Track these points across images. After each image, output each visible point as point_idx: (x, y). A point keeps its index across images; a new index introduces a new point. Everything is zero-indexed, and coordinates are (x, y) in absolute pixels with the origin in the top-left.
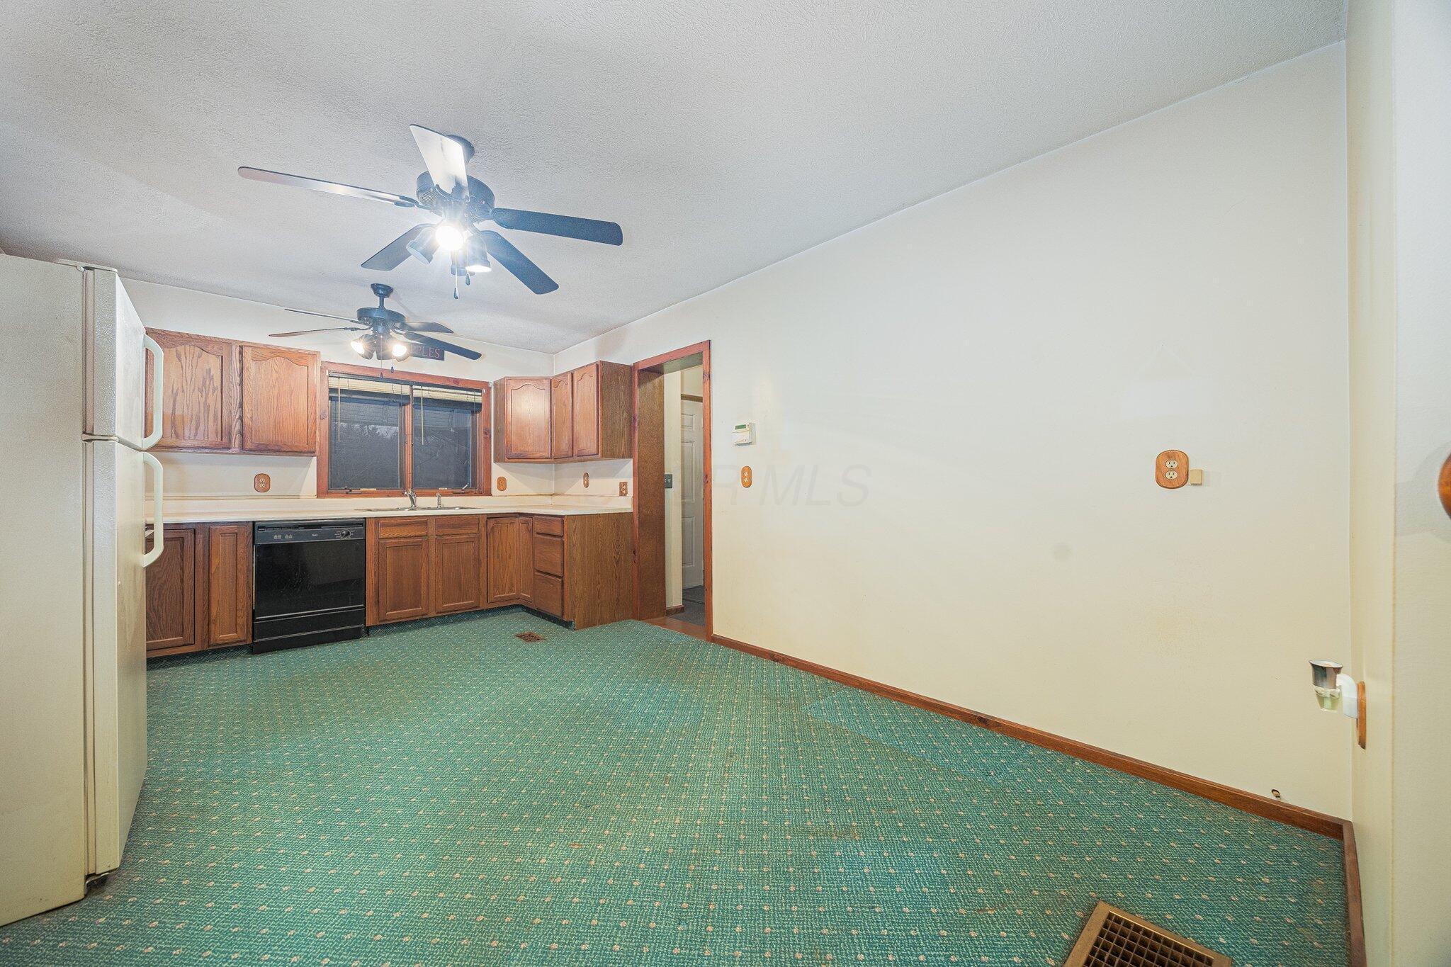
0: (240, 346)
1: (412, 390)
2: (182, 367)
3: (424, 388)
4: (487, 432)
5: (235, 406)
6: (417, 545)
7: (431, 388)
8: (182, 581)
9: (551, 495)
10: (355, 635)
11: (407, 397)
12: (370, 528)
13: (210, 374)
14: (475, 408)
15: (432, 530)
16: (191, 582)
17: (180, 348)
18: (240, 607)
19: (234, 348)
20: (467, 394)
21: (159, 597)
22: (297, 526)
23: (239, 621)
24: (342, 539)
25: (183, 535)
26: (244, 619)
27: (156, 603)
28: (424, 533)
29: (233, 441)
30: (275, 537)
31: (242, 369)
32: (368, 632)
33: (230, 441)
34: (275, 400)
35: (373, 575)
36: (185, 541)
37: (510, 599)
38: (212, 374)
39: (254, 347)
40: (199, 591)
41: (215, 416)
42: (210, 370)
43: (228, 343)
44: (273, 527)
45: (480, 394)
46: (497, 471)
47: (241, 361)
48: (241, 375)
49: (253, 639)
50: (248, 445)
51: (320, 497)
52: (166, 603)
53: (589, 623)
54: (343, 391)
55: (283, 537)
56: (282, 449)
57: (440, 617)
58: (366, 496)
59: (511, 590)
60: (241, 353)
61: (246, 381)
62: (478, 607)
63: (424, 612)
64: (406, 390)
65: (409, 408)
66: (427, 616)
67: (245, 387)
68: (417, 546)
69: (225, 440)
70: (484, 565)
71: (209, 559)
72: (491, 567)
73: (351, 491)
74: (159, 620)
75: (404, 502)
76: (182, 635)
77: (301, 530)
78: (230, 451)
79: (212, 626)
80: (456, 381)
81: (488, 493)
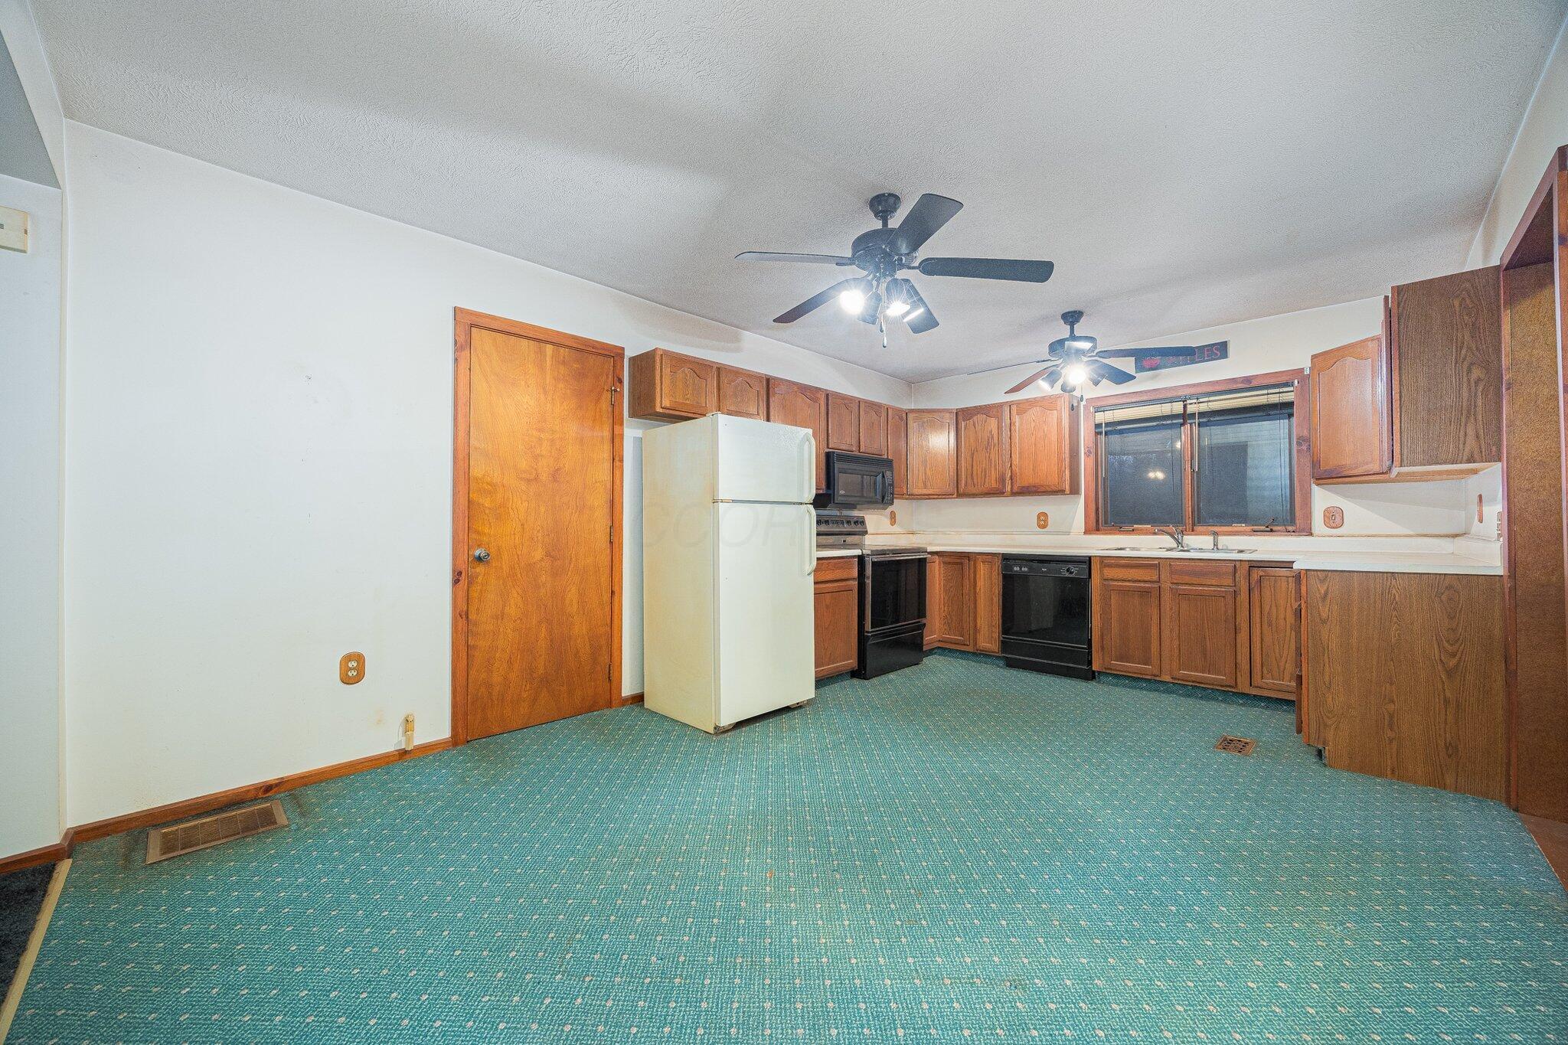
0: (1009, 406)
1: (1185, 406)
2: (975, 432)
4: (1303, 442)
6: (1147, 591)
7: (1211, 399)
12: (1095, 568)
13: (991, 434)
15: (1165, 575)
17: (976, 419)
18: (994, 623)
19: (1006, 407)
20: (1269, 394)
22: (1032, 560)
23: (994, 635)
24: (1066, 575)
25: (962, 561)
26: (997, 634)
28: (1155, 578)
29: (1006, 486)
30: (1015, 569)
31: (1011, 424)
32: (1095, 676)
33: (1004, 486)
35: (1099, 617)
36: (964, 566)
38: (993, 433)
39: (1018, 403)
42: (991, 430)
43: (1002, 406)
44: (1014, 559)
45: (1291, 389)
47: (1010, 417)
48: (1010, 429)
50: (1016, 488)
51: (1087, 534)
53: (1365, 767)
54: (1107, 424)
55: (1021, 569)
56: (1039, 490)
57: (1175, 684)
60: (1010, 411)
61: (1014, 434)
62: (1234, 687)
63: (1156, 672)
64: (1178, 408)
66: (1158, 678)
67: (1013, 439)
69: (1001, 486)
71: (976, 581)
73: (1120, 527)
76: (963, 637)
77: (1035, 564)
78: (1005, 495)
79: (978, 633)
80: (1247, 379)
81: (1302, 533)
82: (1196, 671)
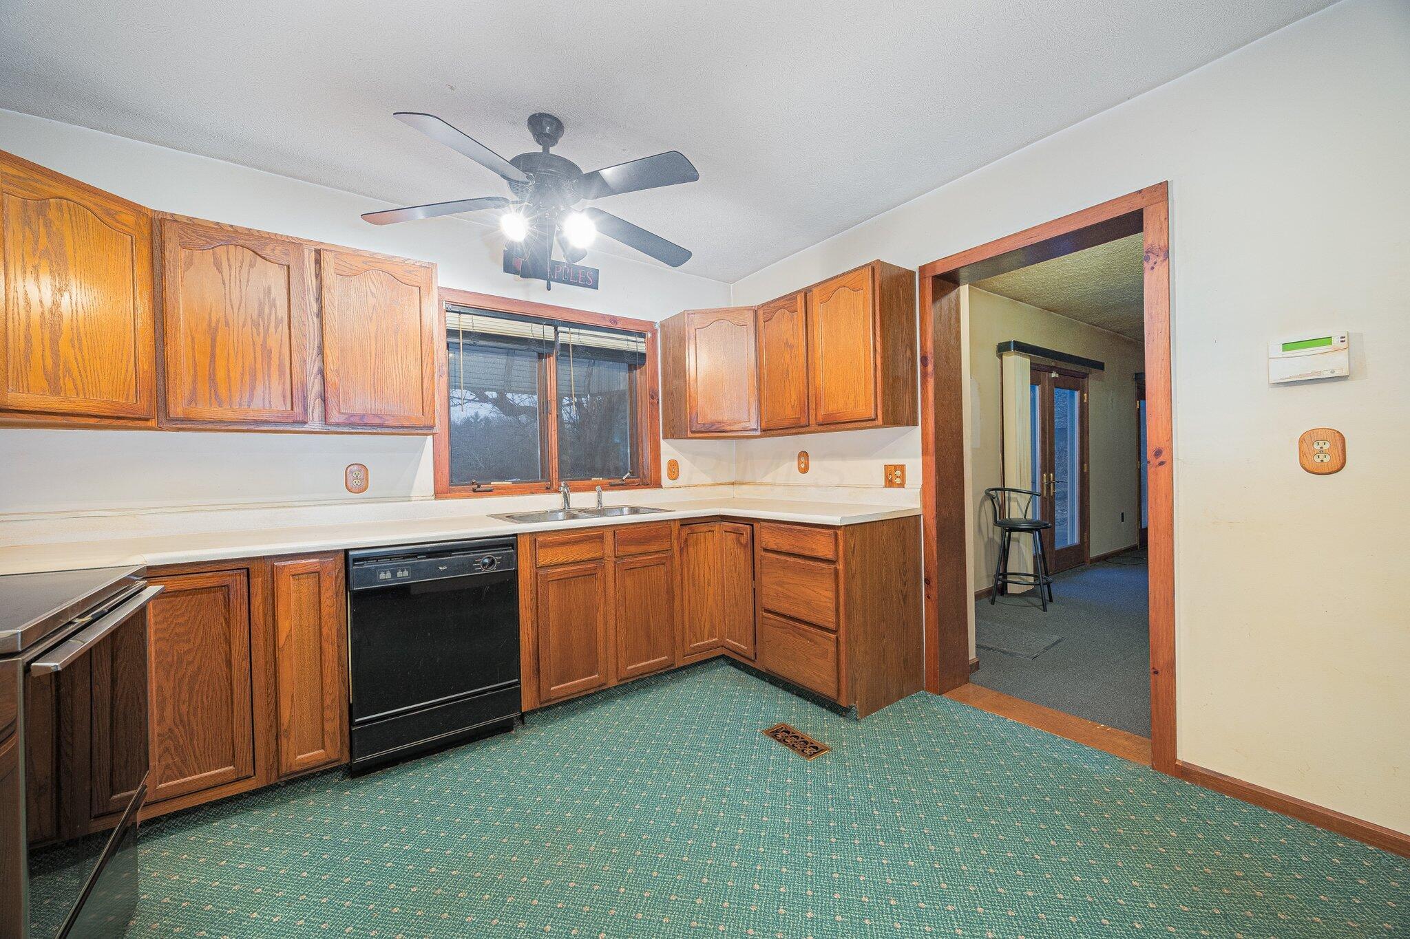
0: (315, 250)
1: (557, 333)
2: (224, 284)
3: (572, 330)
4: (654, 395)
5: (312, 351)
6: (589, 572)
8: (229, 663)
9: (733, 484)
10: (504, 729)
11: (550, 344)
12: (524, 549)
13: (269, 296)
14: (635, 361)
15: (609, 549)
16: (246, 664)
17: (221, 251)
18: (328, 701)
19: (306, 253)
20: (628, 340)
21: (190, 698)
22: (414, 555)
23: (328, 727)
24: (484, 571)
25: (229, 580)
26: (335, 723)
27: (184, 708)
28: (599, 554)
29: (310, 411)
30: (382, 576)
31: (320, 289)
32: (523, 721)
33: (305, 410)
34: (373, 342)
35: (530, 626)
36: (232, 593)
37: (710, 647)
38: (273, 296)
39: (338, 252)
40: (260, 680)
41: (281, 366)
42: (269, 288)
43: (296, 245)
44: (377, 558)
45: (642, 340)
46: (668, 450)
47: (319, 276)
48: (319, 298)
49: (352, 756)
50: (335, 417)
51: (441, 498)
52: (203, 707)
53: (874, 705)
54: (466, 334)
55: (394, 575)
57: (622, 685)
58: (503, 494)
59: (711, 635)
60: (318, 262)
61: (327, 309)
62: (672, 665)
63: (603, 680)
64: (548, 333)
65: (551, 362)
66: (605, 687)
67: (327, 321)
68: (592, 574)
69: (298, 409)
70: (677, 599)
71: (274, 620)
72: (686, 602)
73: (479, 486)
74: (192, 740)
75: (553, 501)
76: (232, 763)
77: (423, 560)
78: (306, 428)
79: (284, 741)
80: (614, 320)
81: (657, 484)
82: (643, 661)
